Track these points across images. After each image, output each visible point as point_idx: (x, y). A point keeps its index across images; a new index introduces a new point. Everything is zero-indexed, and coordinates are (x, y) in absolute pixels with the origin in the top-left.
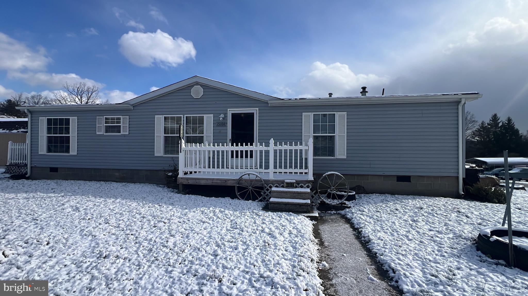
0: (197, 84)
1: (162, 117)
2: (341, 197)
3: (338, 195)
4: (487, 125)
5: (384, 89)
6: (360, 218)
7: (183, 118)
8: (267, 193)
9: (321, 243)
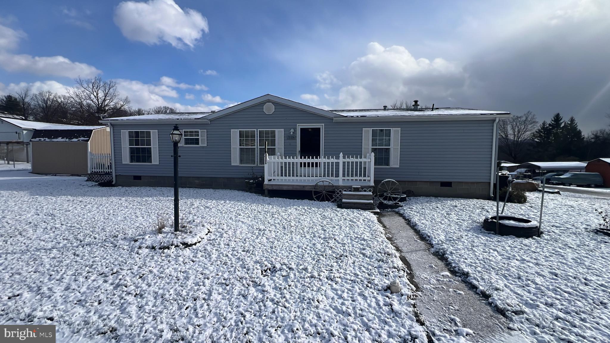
0: (269, 101)
1: (238, 131)
2: (395, 199)
3: (393, 197)
4: (548, 126)
5: (433, 105)
6: (410, 213)
7: (257, 132)
8: (338, 196)
9: (384, 226)
